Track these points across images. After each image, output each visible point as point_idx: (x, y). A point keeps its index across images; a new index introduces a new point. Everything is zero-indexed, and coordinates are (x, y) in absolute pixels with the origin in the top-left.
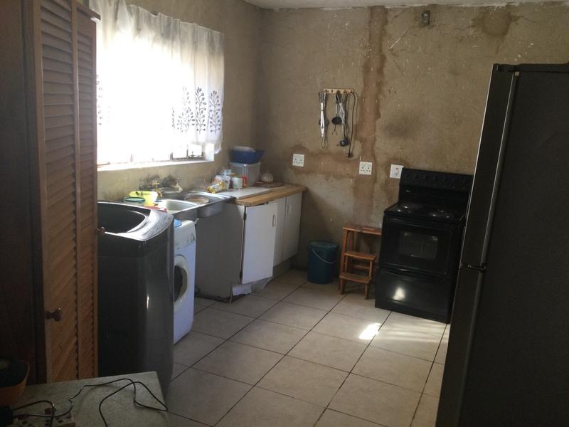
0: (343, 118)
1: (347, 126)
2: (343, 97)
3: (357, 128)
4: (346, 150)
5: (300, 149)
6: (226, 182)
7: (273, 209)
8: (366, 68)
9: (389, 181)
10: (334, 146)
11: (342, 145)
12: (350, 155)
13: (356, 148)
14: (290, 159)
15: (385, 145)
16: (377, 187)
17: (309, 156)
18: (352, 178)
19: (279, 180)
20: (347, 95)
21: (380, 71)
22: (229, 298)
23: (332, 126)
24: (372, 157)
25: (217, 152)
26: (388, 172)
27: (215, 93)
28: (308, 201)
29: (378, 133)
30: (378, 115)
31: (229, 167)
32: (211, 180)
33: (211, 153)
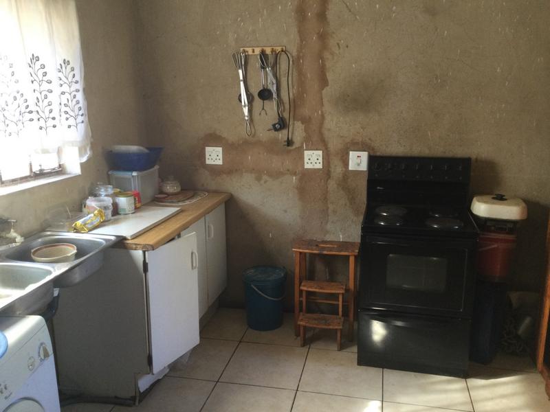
0: (273, 89)
1: (280, 102)
2: (271, 60)
3: (295, 104)
4: (282, 135)
5: (214, 139)
6: (106, 208)
8: (301, 12)
9: (347, 175)
10: (263, 131)
11: (276, 130)
12: (289, 143)
13: (298, 131)
14: (202, 155)
15: (337, 125)
16: (332, 185)
17: (229, 148)
18: (295, 174)
19: (189, 189)
20: (276, 56)
21: (322, 16)
22: (133, 399)
23: (258, 102)
24: (321, 143)
25: (84, 159)
26: (346, 163)
27: (66, 62)
28: (233, 210)
29: (328, 108)
30: (324, 82)
31: (108, 181)
32: (79, 208)
33: (74, 163)
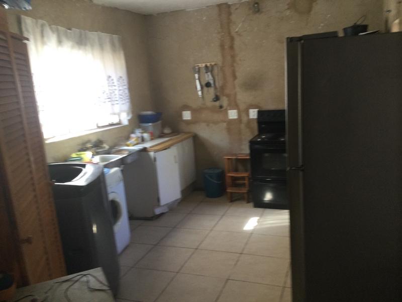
0: (212, 82)
1: (215, 88)
2: (210, 69)
3: (223, 88)
4: (217, 104)
5: (186, 107)
6: (139, 137)
7: (173, 152)
8: (222, 46)
9: (250, 121)
10: (209, 103)
11: (215, 101)
12: (221, 107)
13: (224, 101)
14: (181, 116)
15: (243, 97)
16: (243, 126)
17: (194, 111)
18: (225, 122)
19: (175, 131)
20: (212, 66)
21: (232, 47)
22: (152, 217)
23: (205, 89)
24: (235, 106)
25: (129, 118)
26: (248, 115)
27: (121, 77)
28: (198, 143)
29: (238, 89)
30: (235, 77)
31: (139, 127)
32: (128, 138)
33: (125, 118)
